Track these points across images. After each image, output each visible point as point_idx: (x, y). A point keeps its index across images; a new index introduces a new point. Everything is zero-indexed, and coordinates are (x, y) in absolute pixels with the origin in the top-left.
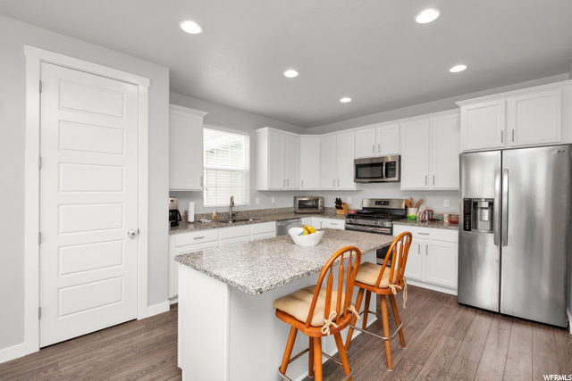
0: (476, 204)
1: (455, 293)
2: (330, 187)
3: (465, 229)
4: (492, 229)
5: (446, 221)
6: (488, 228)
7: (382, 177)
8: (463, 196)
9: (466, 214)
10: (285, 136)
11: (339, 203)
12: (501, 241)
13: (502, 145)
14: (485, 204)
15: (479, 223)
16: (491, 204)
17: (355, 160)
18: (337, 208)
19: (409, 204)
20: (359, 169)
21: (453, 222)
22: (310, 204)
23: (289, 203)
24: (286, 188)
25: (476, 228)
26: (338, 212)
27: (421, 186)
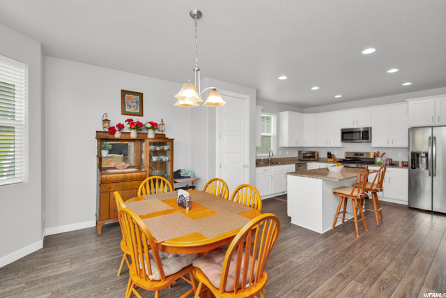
0: (418, 155)
1: (407, 204)
2: (323, 145)
3: (412, 168)
4: (427, 168)
5: (401, 165)
6: (425, 167)
7: (360, 139)
8: (411, 150)
9: (413, 160)
10: (297, 115)
11: (330, 155)
12: (432, 174)
13: (432, 124)
14: (424, 155)
15: (420, 164)
16: (427, 155)
17: (342, 130)
18: (328, 157)
19: (376, 155)
20: (345, 135)
21: (405, 165)
22: (308, 155)
23: (296, 155)
24: (296, 146)
25: (418, 167)
26: (329, 160)
27: (385, 145)
